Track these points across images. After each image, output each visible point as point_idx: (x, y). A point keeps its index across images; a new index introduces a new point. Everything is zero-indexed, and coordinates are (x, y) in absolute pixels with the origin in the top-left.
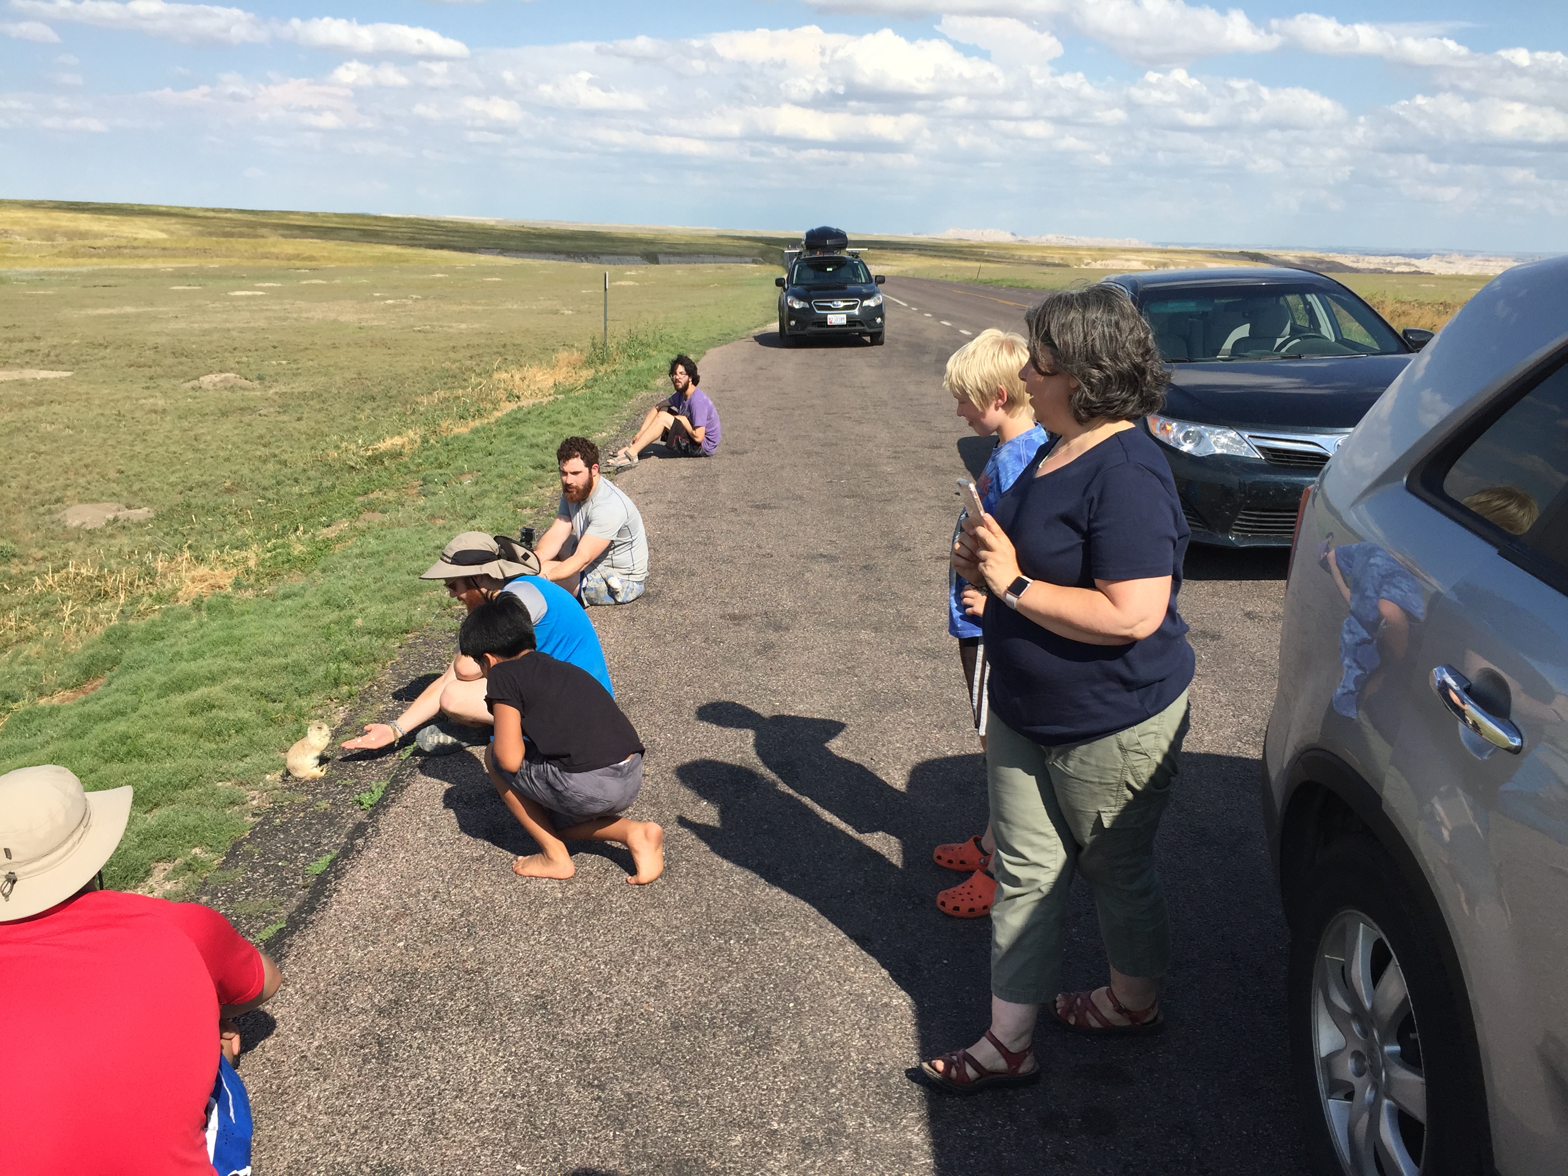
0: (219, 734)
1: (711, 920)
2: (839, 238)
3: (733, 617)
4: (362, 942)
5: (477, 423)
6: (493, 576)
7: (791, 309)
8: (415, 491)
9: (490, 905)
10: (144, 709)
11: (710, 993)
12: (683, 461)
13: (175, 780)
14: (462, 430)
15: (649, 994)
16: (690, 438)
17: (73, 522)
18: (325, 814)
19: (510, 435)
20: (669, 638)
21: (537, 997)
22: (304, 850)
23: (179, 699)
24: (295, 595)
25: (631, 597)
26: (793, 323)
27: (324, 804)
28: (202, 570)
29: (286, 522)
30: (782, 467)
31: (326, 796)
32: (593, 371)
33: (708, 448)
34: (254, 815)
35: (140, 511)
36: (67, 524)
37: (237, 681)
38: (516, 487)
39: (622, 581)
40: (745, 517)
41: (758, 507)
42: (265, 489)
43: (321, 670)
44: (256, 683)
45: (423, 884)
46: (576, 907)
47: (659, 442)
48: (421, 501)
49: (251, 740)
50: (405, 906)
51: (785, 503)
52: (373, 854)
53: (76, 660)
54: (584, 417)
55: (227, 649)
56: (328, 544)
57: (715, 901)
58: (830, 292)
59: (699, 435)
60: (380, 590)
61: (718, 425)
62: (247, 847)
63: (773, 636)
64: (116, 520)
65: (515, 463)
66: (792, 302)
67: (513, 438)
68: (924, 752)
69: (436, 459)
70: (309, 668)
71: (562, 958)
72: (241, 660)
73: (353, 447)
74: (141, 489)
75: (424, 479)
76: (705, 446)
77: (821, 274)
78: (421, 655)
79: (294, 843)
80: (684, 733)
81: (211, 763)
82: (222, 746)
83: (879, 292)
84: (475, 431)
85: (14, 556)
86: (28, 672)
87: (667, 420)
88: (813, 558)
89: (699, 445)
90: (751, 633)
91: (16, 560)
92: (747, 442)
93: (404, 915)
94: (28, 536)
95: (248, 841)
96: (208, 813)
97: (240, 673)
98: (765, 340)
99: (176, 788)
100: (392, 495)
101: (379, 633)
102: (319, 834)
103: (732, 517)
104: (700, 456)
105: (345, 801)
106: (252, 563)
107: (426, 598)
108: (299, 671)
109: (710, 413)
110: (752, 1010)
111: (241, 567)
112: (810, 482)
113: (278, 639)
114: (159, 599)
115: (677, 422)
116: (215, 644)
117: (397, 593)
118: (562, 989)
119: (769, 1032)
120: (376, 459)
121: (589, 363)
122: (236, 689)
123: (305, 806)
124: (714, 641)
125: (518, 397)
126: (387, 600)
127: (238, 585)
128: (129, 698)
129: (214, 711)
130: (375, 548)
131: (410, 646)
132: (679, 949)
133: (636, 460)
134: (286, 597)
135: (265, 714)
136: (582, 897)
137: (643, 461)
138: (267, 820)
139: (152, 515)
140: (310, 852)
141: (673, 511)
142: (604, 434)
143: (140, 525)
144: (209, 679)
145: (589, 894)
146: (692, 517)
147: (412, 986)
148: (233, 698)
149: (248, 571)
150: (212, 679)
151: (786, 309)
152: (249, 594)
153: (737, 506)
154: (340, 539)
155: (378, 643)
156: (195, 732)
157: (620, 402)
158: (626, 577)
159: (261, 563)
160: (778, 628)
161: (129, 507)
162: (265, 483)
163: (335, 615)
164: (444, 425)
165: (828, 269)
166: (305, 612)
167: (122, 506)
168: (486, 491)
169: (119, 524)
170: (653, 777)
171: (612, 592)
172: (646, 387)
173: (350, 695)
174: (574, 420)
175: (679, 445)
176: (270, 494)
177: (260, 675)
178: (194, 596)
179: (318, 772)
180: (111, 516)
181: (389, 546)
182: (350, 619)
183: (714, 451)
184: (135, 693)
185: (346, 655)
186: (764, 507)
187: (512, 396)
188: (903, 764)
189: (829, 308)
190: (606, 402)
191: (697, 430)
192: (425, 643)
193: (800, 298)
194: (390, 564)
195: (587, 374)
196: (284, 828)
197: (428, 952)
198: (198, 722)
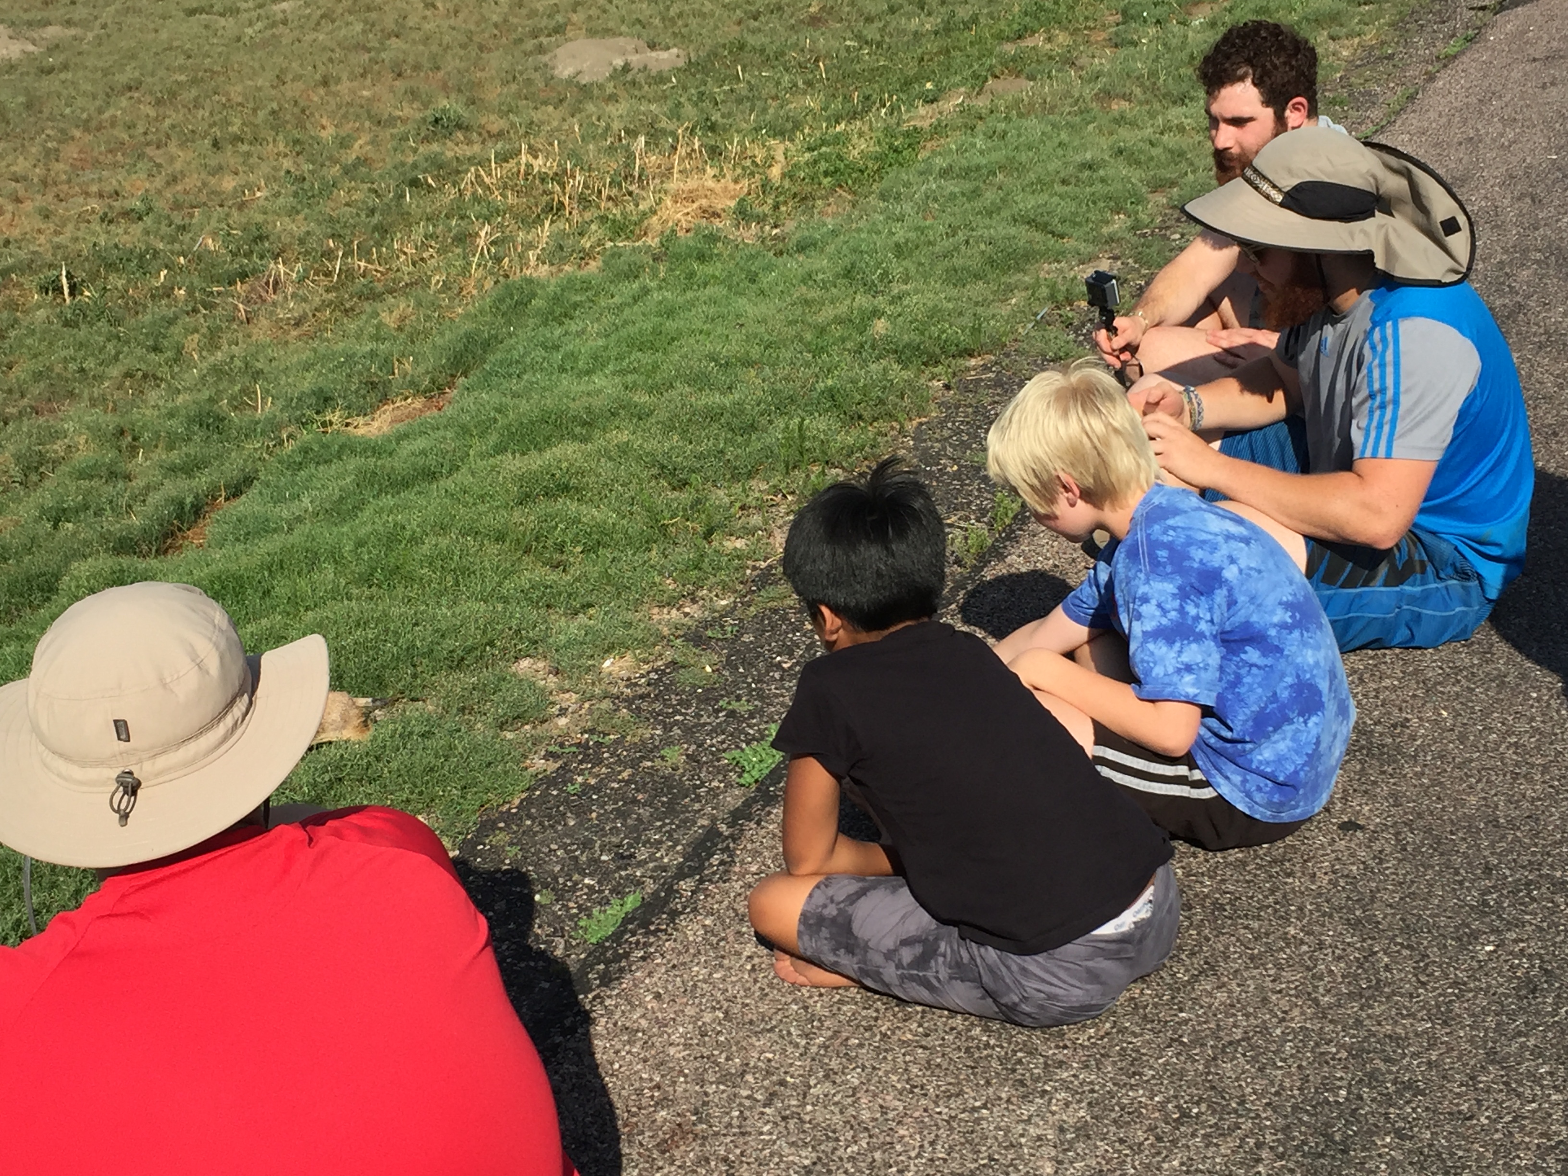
8: (1104, 35)
13: (444, 648)
17: (564, 71)
18: (668, 782)
23: (514, 464)
24: (814, 246)
27: (675, 756)
29: (873, 89)
31: (688, 733)
34: (548, 755)
35: (664, 55)
36: (556, 72)
37: (628, 435)
44: (657, 441)
48: (1104, 59)
49: (606, 573)
52: (696, 929)
55: (643, 360)
56: (914, 137)
60: (949, 254)
64: (626, 68)
70: (762, 421)
72: (653, 388)
74: (680, 15)
75: (1124, 13)
85: (459, 126)
91: (460, 135)
94: (493, 94)
97: (642, 417)
99: (438, 665)
100: (1060, 42)
101: (913, 352)
105: (715, 756)
106: (776, 171)
107: (1032, 276)
108: (743, 426)
111: (760, 176)
114: (617, 230)
116: (631, 344)
122: (621, 453)
123: (641, 753)
126: (954, 277)
127: (741, 213)
131: (967, 388)
134: (800, 248)
135: (649, 516)
139: (681, 63)
143: (661, 79)
144: (580, 424)
148: (607, 473)
149: (766, 186)
150: (588, 425)
152: (753, 234)
154: (934, 133)
155: (902, 376)
156: (517, 542)
159: (791, 172)
161: (652, 46)
163: (846, 305)
167: (642, 44)
169: (629, 77)
177: (670, 427)
178: (667, 230)
180: (619, 62)
181: (1002, 155)
182: (872, 315)
194: (989, 197)
196: (582, 803)
198: (528, 520)
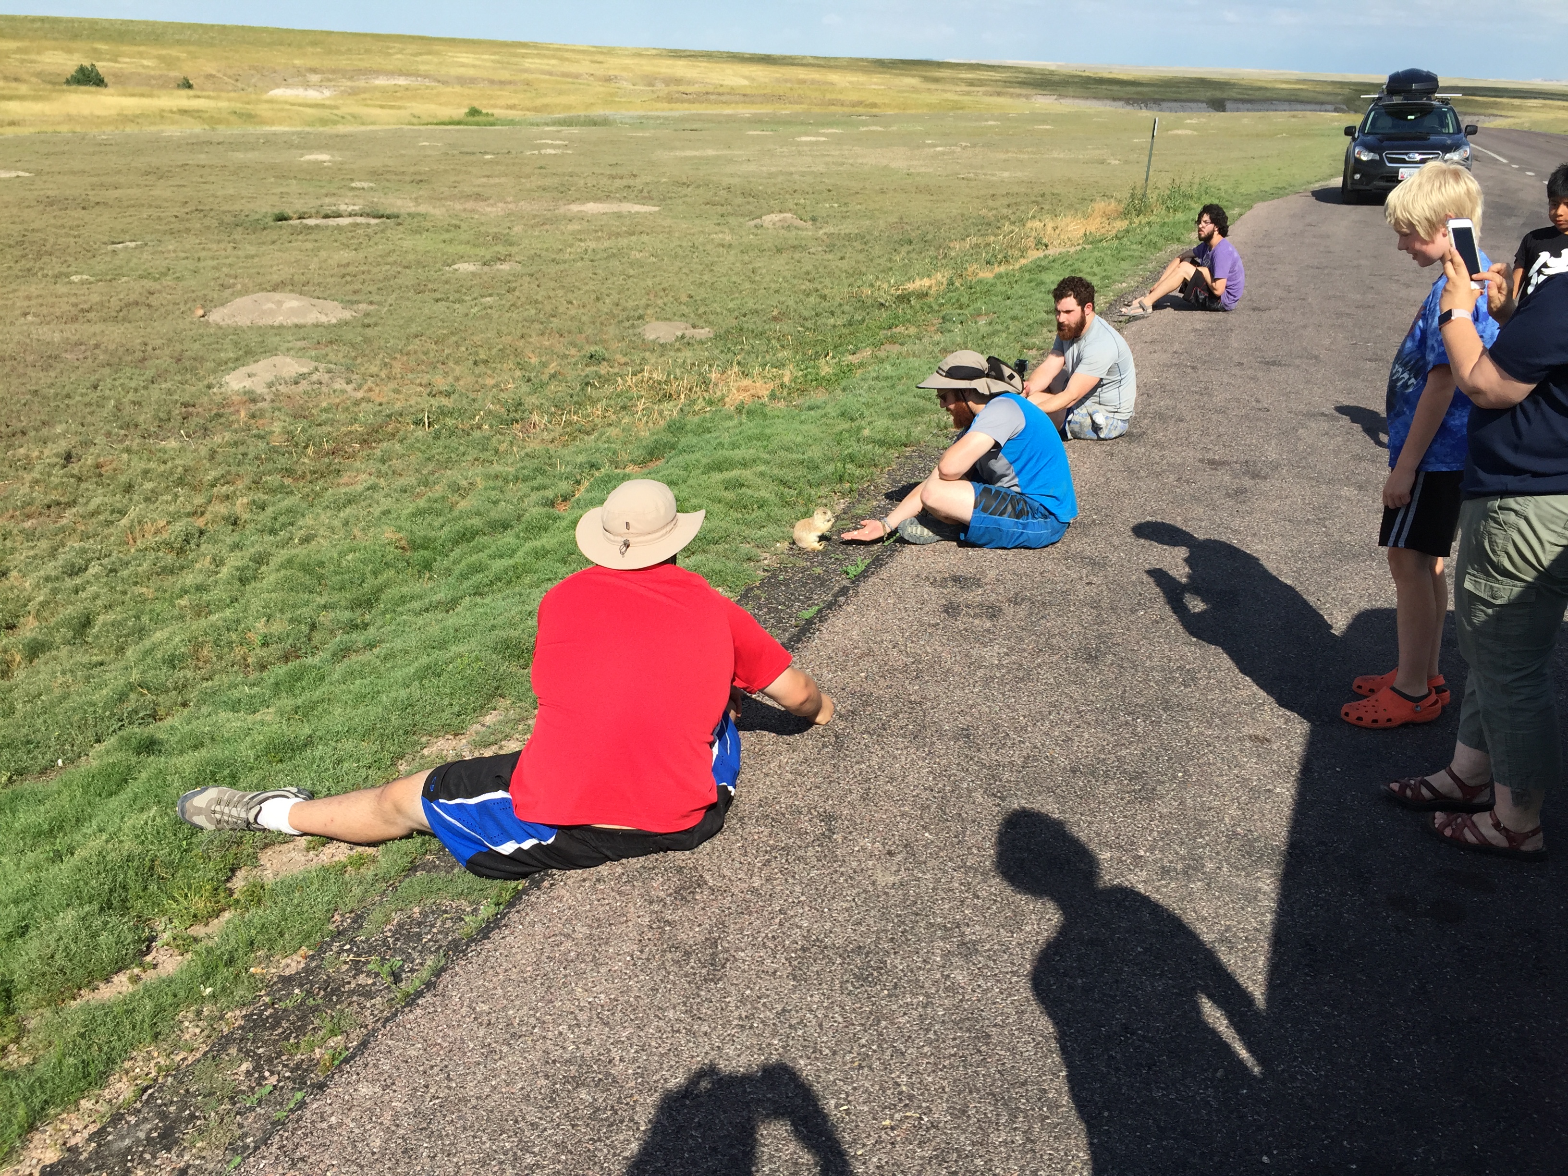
0: (745, 507)
1: (1124, 702)
2: (1429, 81)
3: (1212, 462)
4: (833, 668)
5: (1002, 269)
6: (981, 391)
7: (1358, 161)
8: (933, 329)
9: (937, 660)
10: (690, 482)
11: (1110, 753)
12: (1198, 315)
13: (709, 536)
14: (987, 275)
15: (1057, 744)
16: (1210, 290)
17: (650, 336)
18: (818, 577)
19: (1030, 281)
20: (1143, 474)
21: (963, 729)
22: (799, 601)
23: (717, 477)
24: (818, 408)
25: (1114, 434)
26: (1357, 176)
27: (818, 570)
28: (747, 382)
29: (819, 349)
30: (1305, 327)
31: (821, 564)
32: (1127, 222)
33: (1227, 301)
34: (764, 570)
35: (702, 331)
36: (646, 337)
37: (762, 468)
38: (1026, 329)
39: (1107, 418)
40: (1250, 372)
41: (1267, 363)
42: (805, 319)
43: (830, 468)
44: (776, 471)
45: (888, 637)
46: (1009, 672)
47: (1176, 293)
48: (937, 337)
49: (769, 515)
50: (870, 650)
51: (1297, 362)
52: (850, 609)
53: (644, 443)
54: (1106, 267)
55: (759, 443)
56: (851, 367)
57: (1131, 688)
58: (1406, 143)
59: (1220, 287)
60: (888, 408)
61: (1241, 278)
62: (757, 592)
63: (1247, 482)
64: (683, 337)
65: (1030, 307)
66: (1359, 153)
67: (1033, 284)
68: (1376, 601)
69: (958, 300)
70: (821, 465)
71: (989, 707)
72: (768, 453)
73: (885, 286)
74: (705, 313)
75: (943, 318)
76: (1224, 300)
77: (1402, 122)
78: (915, 466)
79: (792, 594)
80: (1137, 555)
81: (736, 529)
82: (747, 516)
83: (1467, 144)
84: (999, 276)
85: (604, 359)
86: (608, 449)
87: (1188, 270)
88: (1313, 415)
89: (1219, 298)
90: (1227, 478)
91: (605, 363)
92: (1273, 300)
93: (868, 655)
94: (615, 345)
95: (758, 588)
96: (731, 564)
97: (767, 463)
98: (1324, 196)
99: (709, 543)
100: (913, 330)
101: (882, 443)
102: (812, 591)
103: (1236, 370)
104: (1217, 310)
105: (835, 570)
106: (786, 380)
107: (926, 418)
108: (814, 467)
109: (1234, 265)
110: (1144, 772)
111: (777, 381)
112: (1332, 343)
113: (799, 439)
114: (710, 403)
115: (1198, 274)
116: (750, 439)
117: (902, 412)
118: (984, 728)
119: (1154, 789)
120: (904, 298)
121: (1125, 214)
122: (762, 474)
123: (804, 570)
124: (1187, 481)
125: (1046, 246)
126: (893, 417)
127: (773, 396)
128: (681, 473)
129: (744, 489)
130: (890, 374)
131: (907, 458)
132: (1090, 717)
133: (1150, 310)
134: (811, 408)
135: (781, 496)
136: (1015, 666)
137: (1157, 312)
138: (774, 576)
139: (712, 335)
140: (803, 603)
141: (1175, 361)
142: (1124, 285)
143: (702, 343)
144: (741, 464)
145: (1021, 665)
146: (1193, 368)
147: (866, 704)
148: (759, 481)
149: (782, 386)
150: (744, 465)
151: (1352, 161)
152: (782, 404)
153: (1245, 361)
154: (861, 365)
155: (879, 451)
156: (727, 504)
157: (1148, 254)
158: (1111, 415)
159: (794, 380)
160: (1255, 476)
161: (694, 327)
162: (806, 314)
163: (846, 425)
164: (972, 268)
165: (1410, 117)
166: (824, 420)
167: (689, 326)
168: (998, 331)
169: (685, 340)
170: (1098, 586)
171: (1096, 428)
172: (1178, 240)
173: (851, 491)
174: (1096, 269)
175: (1197, 297)
176: (809, 324)
177: (781, 466)
178: (737, 402)
179: (818, 546)
180: (679, 334)
181: (901, 371)
182: (859, 429)
183: (1233, 306)
184: (685, 469)
185: (852, 458)
186: (1274, 363)
187: (1040, 244)
188: (1350, 609)
189: (1403, 161)
190: (1131, 253)
191: (1218, 282)
192: (920, 457)
193: (1369, 148)
194: (900, 388)
195: (1121, 225)
196: (786, 584)
197: (882, 683)
198: (730, 495)
